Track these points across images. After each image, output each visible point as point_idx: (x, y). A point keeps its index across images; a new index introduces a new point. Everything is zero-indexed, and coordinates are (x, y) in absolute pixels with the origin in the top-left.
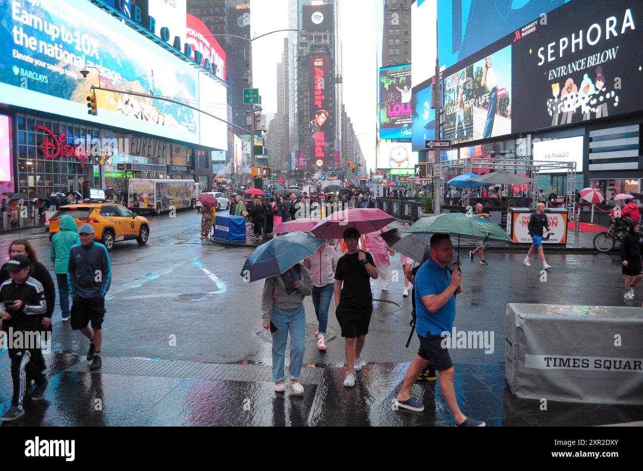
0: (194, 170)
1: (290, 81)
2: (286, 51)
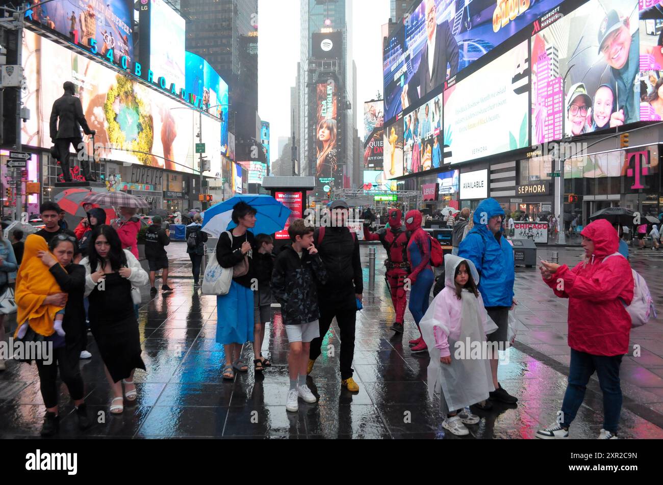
0: (188, 195)
1: (301, 106)
2: (299, 75)
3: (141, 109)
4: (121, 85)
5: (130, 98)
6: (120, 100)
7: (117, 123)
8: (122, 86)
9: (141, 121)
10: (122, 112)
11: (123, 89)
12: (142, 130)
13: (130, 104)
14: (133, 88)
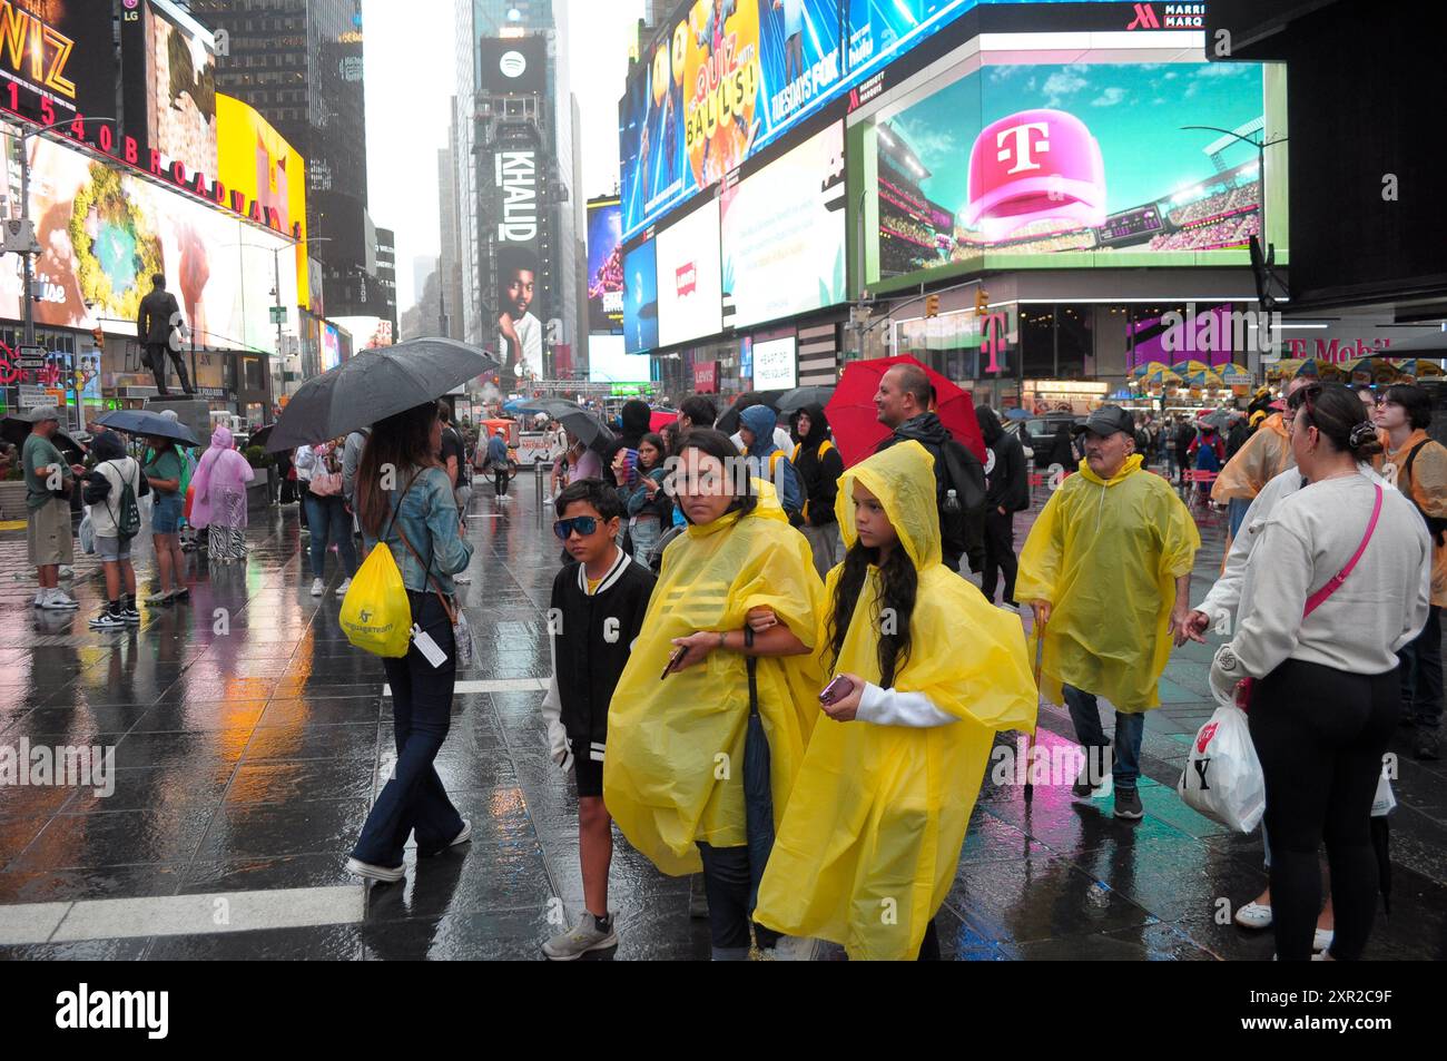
0: (235, 393)
1: (462, 194)
2: (455, 125)
3: (139, 227)
4: (99, 182)
5: (117, 206)
6: (98, 211)
7: (95, 257)
8: (102, 184)
9: (140, 250)
10: (102, 236)
11: (103, 190)
12: (142, 268)
13: (117, 218)
14: (123, 187)
